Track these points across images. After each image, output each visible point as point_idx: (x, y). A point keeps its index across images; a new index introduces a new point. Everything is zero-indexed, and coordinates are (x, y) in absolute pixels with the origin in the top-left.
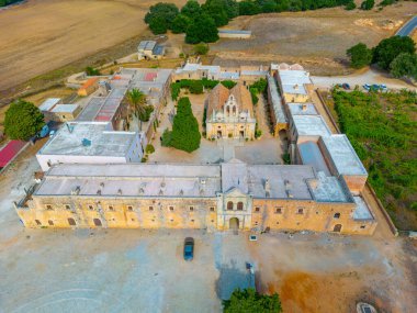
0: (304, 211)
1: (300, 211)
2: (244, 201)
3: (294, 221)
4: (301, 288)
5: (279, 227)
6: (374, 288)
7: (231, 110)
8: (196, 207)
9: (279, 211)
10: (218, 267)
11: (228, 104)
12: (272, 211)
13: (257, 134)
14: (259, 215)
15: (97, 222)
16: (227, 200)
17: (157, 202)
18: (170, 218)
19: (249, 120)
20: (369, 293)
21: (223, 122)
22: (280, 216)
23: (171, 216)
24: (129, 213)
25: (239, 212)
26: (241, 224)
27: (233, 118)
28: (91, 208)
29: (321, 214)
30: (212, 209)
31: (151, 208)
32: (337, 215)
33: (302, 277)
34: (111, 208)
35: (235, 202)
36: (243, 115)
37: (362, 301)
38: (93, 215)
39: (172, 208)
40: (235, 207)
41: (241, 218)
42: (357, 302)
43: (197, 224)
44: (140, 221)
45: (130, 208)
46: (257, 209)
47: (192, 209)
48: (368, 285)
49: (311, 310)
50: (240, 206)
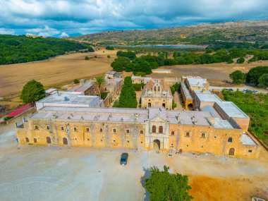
0: (206, 135)
1: (203, 135)
2: (163, 125)
3: (199, 144)
4: (206, 185)
5: (189, 149)
6: (264, 189)
7: (157, 89)
8: (131, 130)
9: (188, 134)
10: (144, 170)
11: (155, 85)
12: (183, 135)
13: (174, 106)
14: (174, 138)
15: (65, 141)
16: (152, 124)
17: (106, 125)
18: (113, 139)
19: (169, 96)
20: (260, 192)
21: (152, 97)
22: (188, 139)
23: (114, 137)
24: (86, 134)
25: (160, 135)
26: (161, 145)
27: (158, 94)
28: (63, 129)
29: (218, 137)
30: (142, 132)
31: (101, 130)
32: (230, 140)
33: (207, 179)
34: (75, 129)
35: (158, 126)
36: (164, 93)
37: (256, 196)
38: (63, 135)
39: (115, 130)
40: (157, 130)
41: (161, 140)
42: (251, 197)
43: (131, 145)
44: (93, 141)
45: (88, 130)
46: (173, 133)
47: (128, 131)
48: (259, 187)
49: (215, 199)
50: (161, 130)
